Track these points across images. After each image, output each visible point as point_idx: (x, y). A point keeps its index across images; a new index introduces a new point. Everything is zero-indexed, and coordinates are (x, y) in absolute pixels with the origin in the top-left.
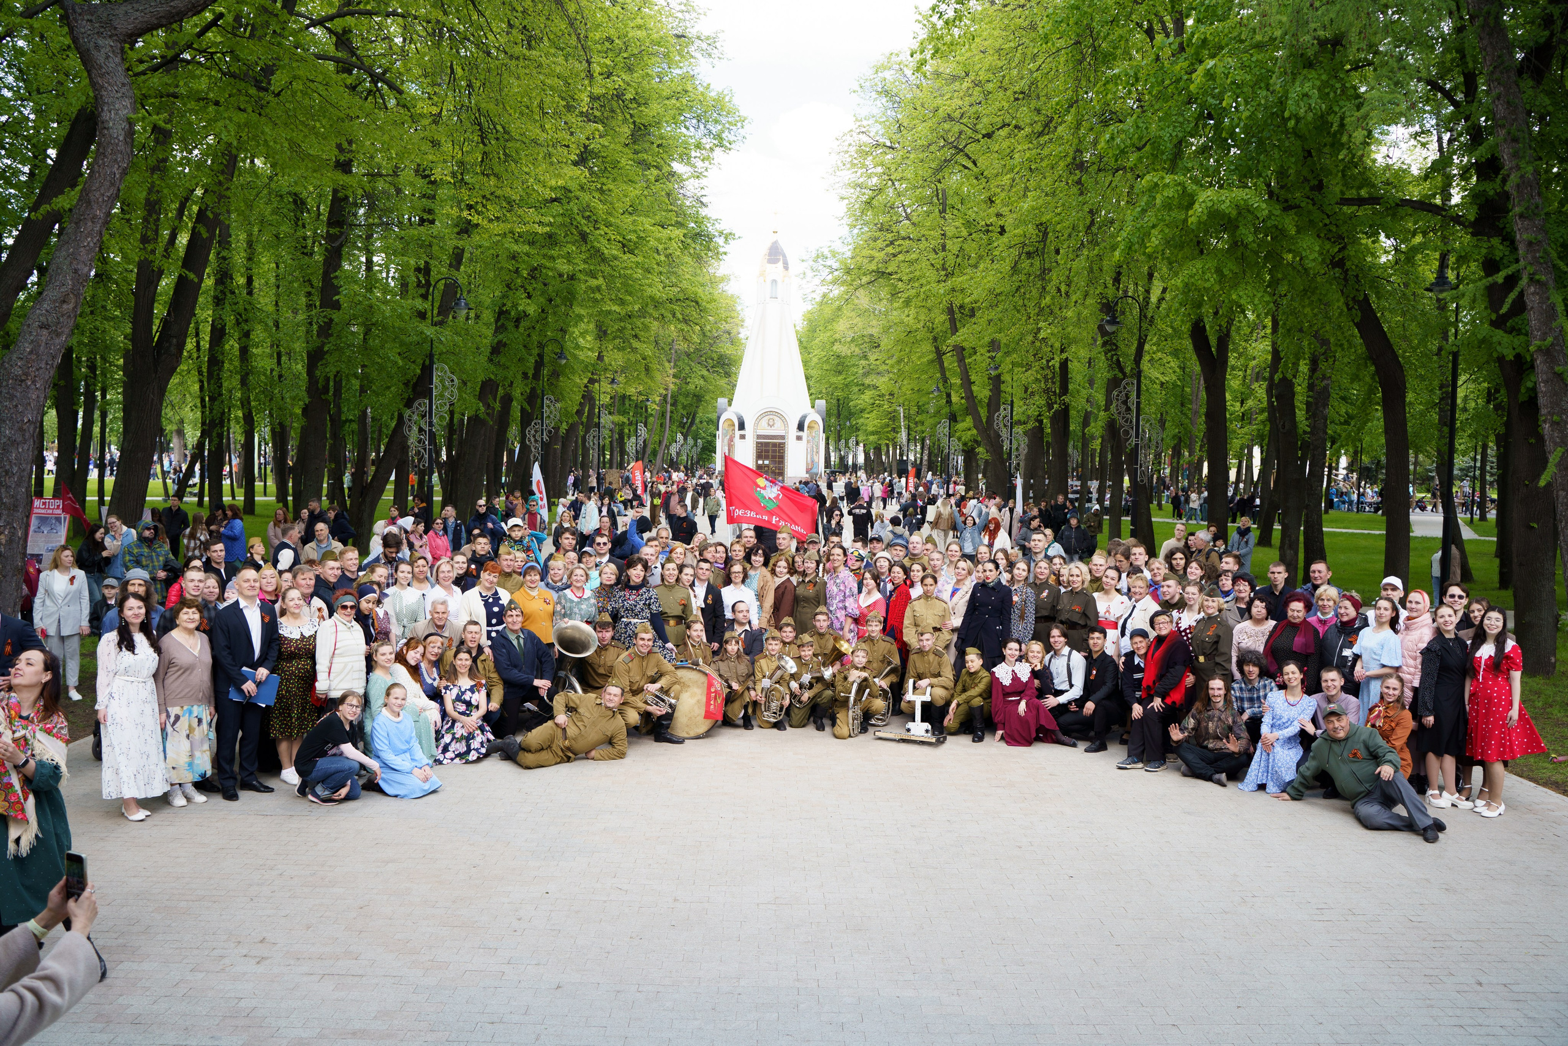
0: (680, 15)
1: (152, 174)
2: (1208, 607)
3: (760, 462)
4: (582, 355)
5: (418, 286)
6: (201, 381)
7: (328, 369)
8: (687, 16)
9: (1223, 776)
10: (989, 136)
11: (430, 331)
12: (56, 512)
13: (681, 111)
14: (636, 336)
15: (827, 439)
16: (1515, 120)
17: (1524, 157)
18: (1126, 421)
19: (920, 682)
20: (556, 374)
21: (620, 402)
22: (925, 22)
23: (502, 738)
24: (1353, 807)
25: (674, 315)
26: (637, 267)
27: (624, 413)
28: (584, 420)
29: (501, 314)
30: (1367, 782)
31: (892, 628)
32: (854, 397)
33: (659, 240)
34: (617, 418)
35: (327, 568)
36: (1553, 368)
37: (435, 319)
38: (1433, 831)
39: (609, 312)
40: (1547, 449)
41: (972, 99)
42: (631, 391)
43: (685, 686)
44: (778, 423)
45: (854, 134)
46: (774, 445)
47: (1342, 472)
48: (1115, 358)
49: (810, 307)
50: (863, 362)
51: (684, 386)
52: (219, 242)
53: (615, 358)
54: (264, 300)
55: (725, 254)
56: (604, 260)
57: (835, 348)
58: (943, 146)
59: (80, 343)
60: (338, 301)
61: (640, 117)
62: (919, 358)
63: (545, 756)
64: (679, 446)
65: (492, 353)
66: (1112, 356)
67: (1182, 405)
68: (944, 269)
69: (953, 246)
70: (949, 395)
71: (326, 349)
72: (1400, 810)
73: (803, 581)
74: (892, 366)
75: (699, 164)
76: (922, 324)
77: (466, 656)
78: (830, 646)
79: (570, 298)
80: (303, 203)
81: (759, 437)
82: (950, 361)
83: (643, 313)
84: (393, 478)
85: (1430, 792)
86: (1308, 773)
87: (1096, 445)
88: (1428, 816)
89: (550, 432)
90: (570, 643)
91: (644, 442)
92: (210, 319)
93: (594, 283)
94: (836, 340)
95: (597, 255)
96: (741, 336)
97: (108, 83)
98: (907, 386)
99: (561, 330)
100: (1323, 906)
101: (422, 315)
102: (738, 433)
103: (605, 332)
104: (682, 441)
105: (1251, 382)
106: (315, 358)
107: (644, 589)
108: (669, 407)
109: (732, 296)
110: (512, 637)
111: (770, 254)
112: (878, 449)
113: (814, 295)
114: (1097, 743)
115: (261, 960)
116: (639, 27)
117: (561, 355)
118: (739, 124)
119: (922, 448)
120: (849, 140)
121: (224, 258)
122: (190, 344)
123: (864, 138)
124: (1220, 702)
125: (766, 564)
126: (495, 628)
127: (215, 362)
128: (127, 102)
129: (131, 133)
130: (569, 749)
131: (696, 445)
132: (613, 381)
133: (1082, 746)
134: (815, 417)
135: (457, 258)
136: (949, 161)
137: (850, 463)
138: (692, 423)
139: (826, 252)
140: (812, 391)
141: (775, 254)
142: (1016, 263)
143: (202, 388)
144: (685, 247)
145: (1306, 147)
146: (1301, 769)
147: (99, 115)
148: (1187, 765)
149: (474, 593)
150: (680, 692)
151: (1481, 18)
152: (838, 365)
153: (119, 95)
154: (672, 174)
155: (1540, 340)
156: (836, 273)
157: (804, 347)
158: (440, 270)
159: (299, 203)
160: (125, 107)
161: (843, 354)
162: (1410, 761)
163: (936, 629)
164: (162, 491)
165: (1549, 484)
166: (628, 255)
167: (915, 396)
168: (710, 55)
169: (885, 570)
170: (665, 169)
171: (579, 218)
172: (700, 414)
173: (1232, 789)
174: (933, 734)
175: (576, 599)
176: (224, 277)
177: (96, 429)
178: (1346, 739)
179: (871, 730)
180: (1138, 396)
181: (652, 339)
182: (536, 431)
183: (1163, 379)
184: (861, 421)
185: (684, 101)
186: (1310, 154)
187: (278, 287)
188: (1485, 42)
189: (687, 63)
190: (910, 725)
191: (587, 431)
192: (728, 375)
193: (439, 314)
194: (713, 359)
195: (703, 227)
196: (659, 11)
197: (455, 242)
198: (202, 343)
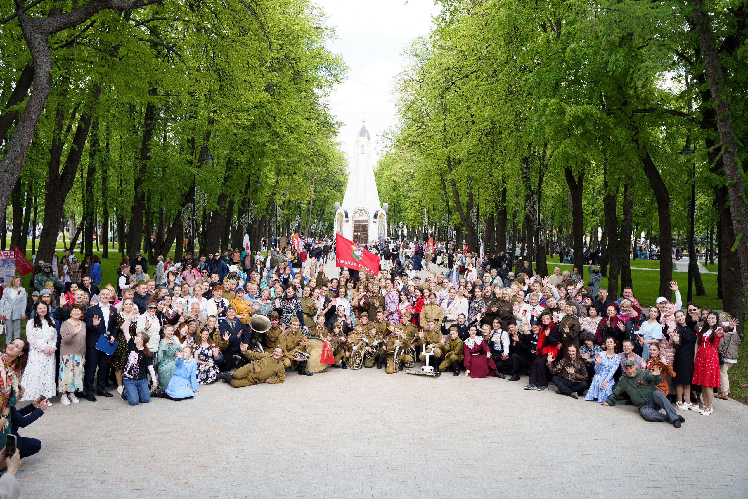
0: (317, 18)
1: (60, 96)
2: (568, 310)
3: (356, 234)
4: (269, 182)
5: (189, 148)
6: (83, 194)
7: (144, 188)
8: (321, 18)
9: (576, 394)
10: (466, 76)
11: (194, 171)
12: (11, 257)
13: (317, 64)
14: (295, 173)
15: (389, 222)
16: (717, 74)
17: (721, 92)
18: (533, 216)
19: (429, 346)
20: (256, 191)
21: (287, 204)
22: (435, 22)
23: (224, 372)
24: (639, 410)
25: (313, 162)
26: (295, 140)
27: (289, 209)
28: (270, 212)
29: (229, 162)
30: (646, 397)
31: (415, 319)
32: (402, 202)
33: (306, 127)
34: (286, 212)
35: (141, 289)
36: (737, 194)
37: (197, 164)
38: (678, 422)
39: (282, 161)
40: (735, 233)
41: (459, 59)
42: (293, 199)
43: (313, 347)
44: (365, 215)
45: (401, 75)
46: (363, 225)
47: (643, 240)
48: (528, 185)
49: (380, 158)
50: (406, 185)
51: (319, 196)
52: (93, 127)
53: (285, 183)
54: (114, 155)
55: (339, 133)
56: (279, 136)
57: (393, 178)
58: (444, 82)
59: (25, 175)
60: (149, 156)
61: (297, 67)
62: (434, 183)
63: (244, 381)
64: (316, 225)
65: (224, 181)
66: (527, 184)
67: (563, 207)
68: (445, 141)
69: (449, 129)
70: (448, 202)
71: (143, 179)
72: (663, 412)
73: (373, 296)
74: (420, 187)
75: (326, 89)
76: (435, 167)
77: (207, 333)
78: (385, 328)
79: (263, 154)
80: (134, 107)
81: (355, 221)
82: (448, 185)
83: (298, 162)
84: (175, 241)
85: (678, 402)
86: (617, 393)
87: (520, 226)
88: (676, 414)
89: (252, 219)
90: (258, 326)
91: (299, 223)
92: (87, 164)
93: (274, 147)
94: (393, 174)
95: (275, 134)
96: (347, 172)
97: (39, 55)
98: (428, 197)
99: (259, 169)
100: (622, 460)
101: (190, 163)
102: (345, 219)
103: (280, 171)
104: (317, 223)
105: (597, 196)
106: (138, 182)
107: (294, 300)
108: (311, 206)
109: (343, 152)
110: (229, 323)
111: (361, 132)
112: (414, 228)
113: (382, 152)
114: (515, 377)
115: (102, 482)
116: (297, 24)
117: (258, 182)
118: (346, 71)
119: (436, 227)
120: (399, 78)
121: (95, 135)
122: (78, 175)
123: (406, 77)
124: (574, 357)
125: (354, 288)
126: (221, 318)
127: (89, 185)
128: (48, 64)
129: (50, 79)
130: (256, 378)
131: (324, 225)
132: (283, 194)
133: (508, 377)
134: (383, 212)
135: (208, 135)
136: (448, 88)
137: (400, 234)
138: (323, 214)
139: (388, 131)
140: (382, 199)
141: (363, 132)
142: (480, 139)
143: (83, 196)
144: (319, 129)
145: (619, 85)
146: (614, 390)
147: (35, 71)
148: (558, 388)
149: (212, 300)
150: (311, 350)
151: (700, 25)
152: (394, 186)
153: (45, 61)
154: (313, 94)
155: (731, 180)
156: (393, 142)
157: (378, 177)
158: (199, 142)
159: (132, 108)
160: (47, 67)
161: (397, 181)
162: (668, 388)
163: (436, 320)
164: (63, 246)
165: (736, 250)
166: (291, 134)
167: (431, 202)
168: (332, 37)
169: (413, 291)
170: (310, 92)
171: (267, 116)
172: (327, 210)
173: (580, 400)
174: (435, 372)
175: (263, 304)
176: (95, 143)
177: (32, 215)
178: (635, 377)
179: (404, 369)
180: (539, 204)
181: (303, 173)
182: (245, 219)
183: (553, 194)
184: (406, 214)
185: (319, 60)
186: (621, 87)
187: (121, 148)
188: (702, 37)
189: (320, 41)
190: (423, 367)
191: (271, 219)
192: (340, 191)
193: (198, 162)
194: (333, 183)
195: (328, 120)
196: (307, 16)
197: (206, 128)
198: (84, 174)
